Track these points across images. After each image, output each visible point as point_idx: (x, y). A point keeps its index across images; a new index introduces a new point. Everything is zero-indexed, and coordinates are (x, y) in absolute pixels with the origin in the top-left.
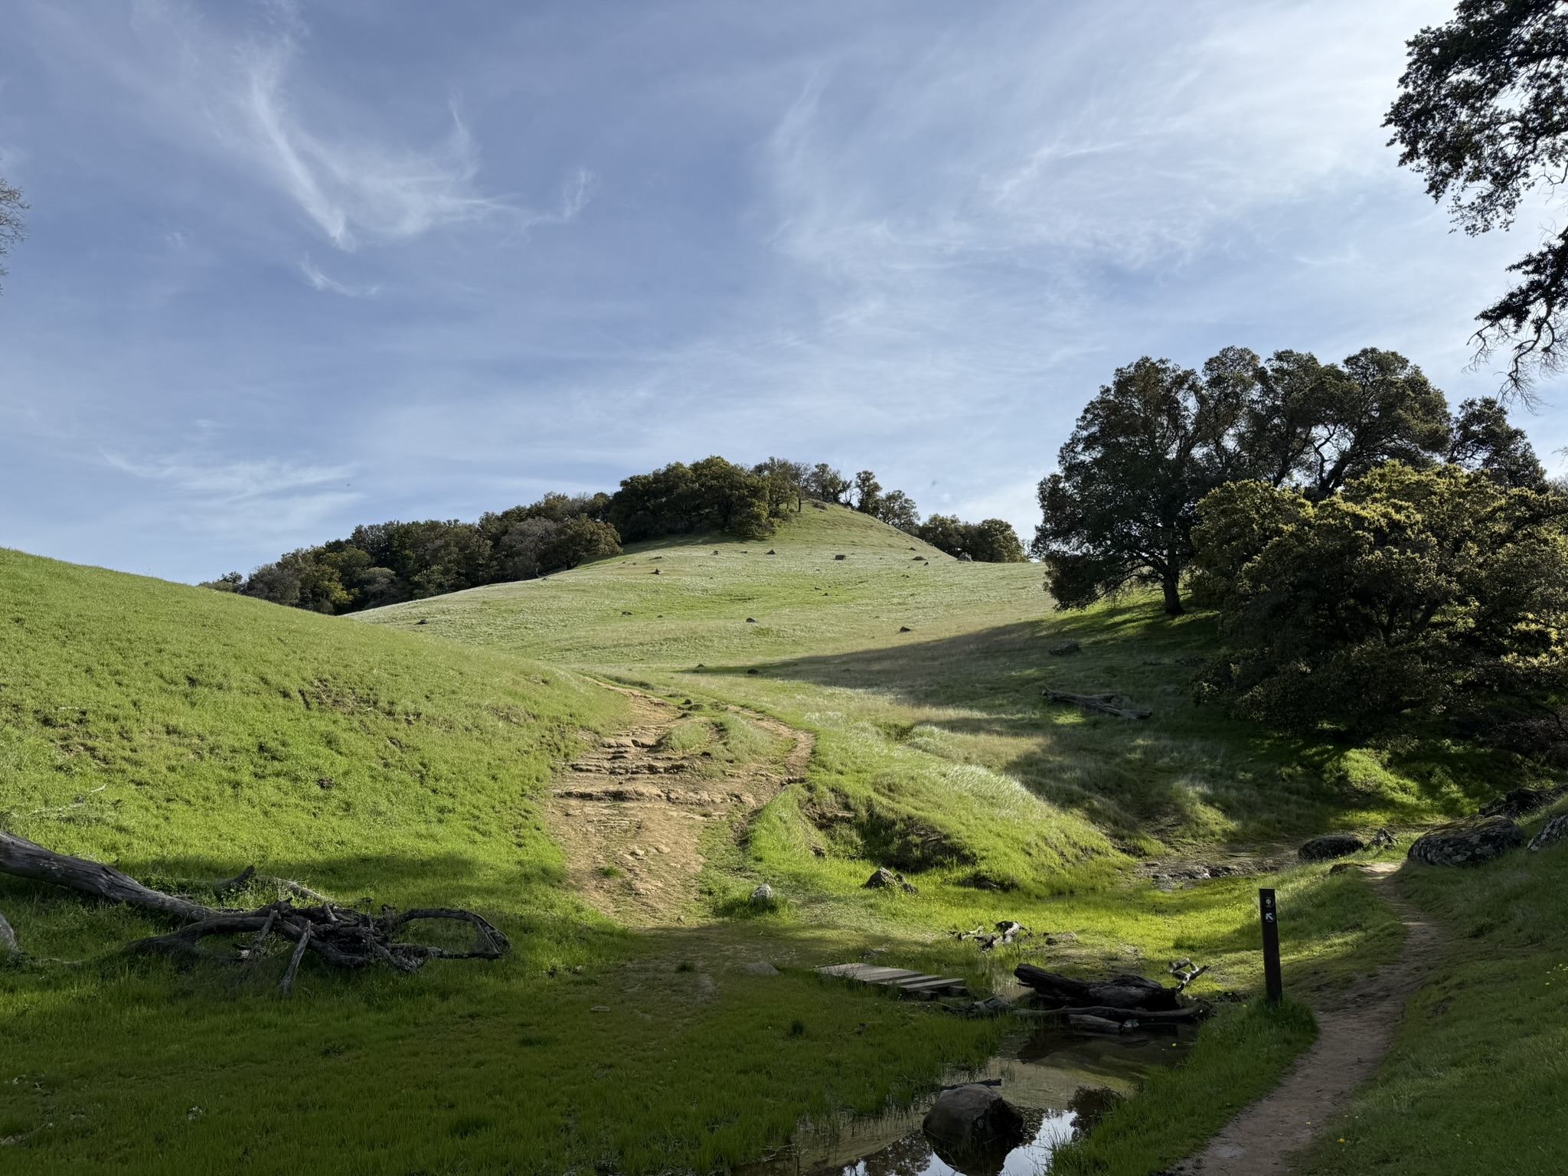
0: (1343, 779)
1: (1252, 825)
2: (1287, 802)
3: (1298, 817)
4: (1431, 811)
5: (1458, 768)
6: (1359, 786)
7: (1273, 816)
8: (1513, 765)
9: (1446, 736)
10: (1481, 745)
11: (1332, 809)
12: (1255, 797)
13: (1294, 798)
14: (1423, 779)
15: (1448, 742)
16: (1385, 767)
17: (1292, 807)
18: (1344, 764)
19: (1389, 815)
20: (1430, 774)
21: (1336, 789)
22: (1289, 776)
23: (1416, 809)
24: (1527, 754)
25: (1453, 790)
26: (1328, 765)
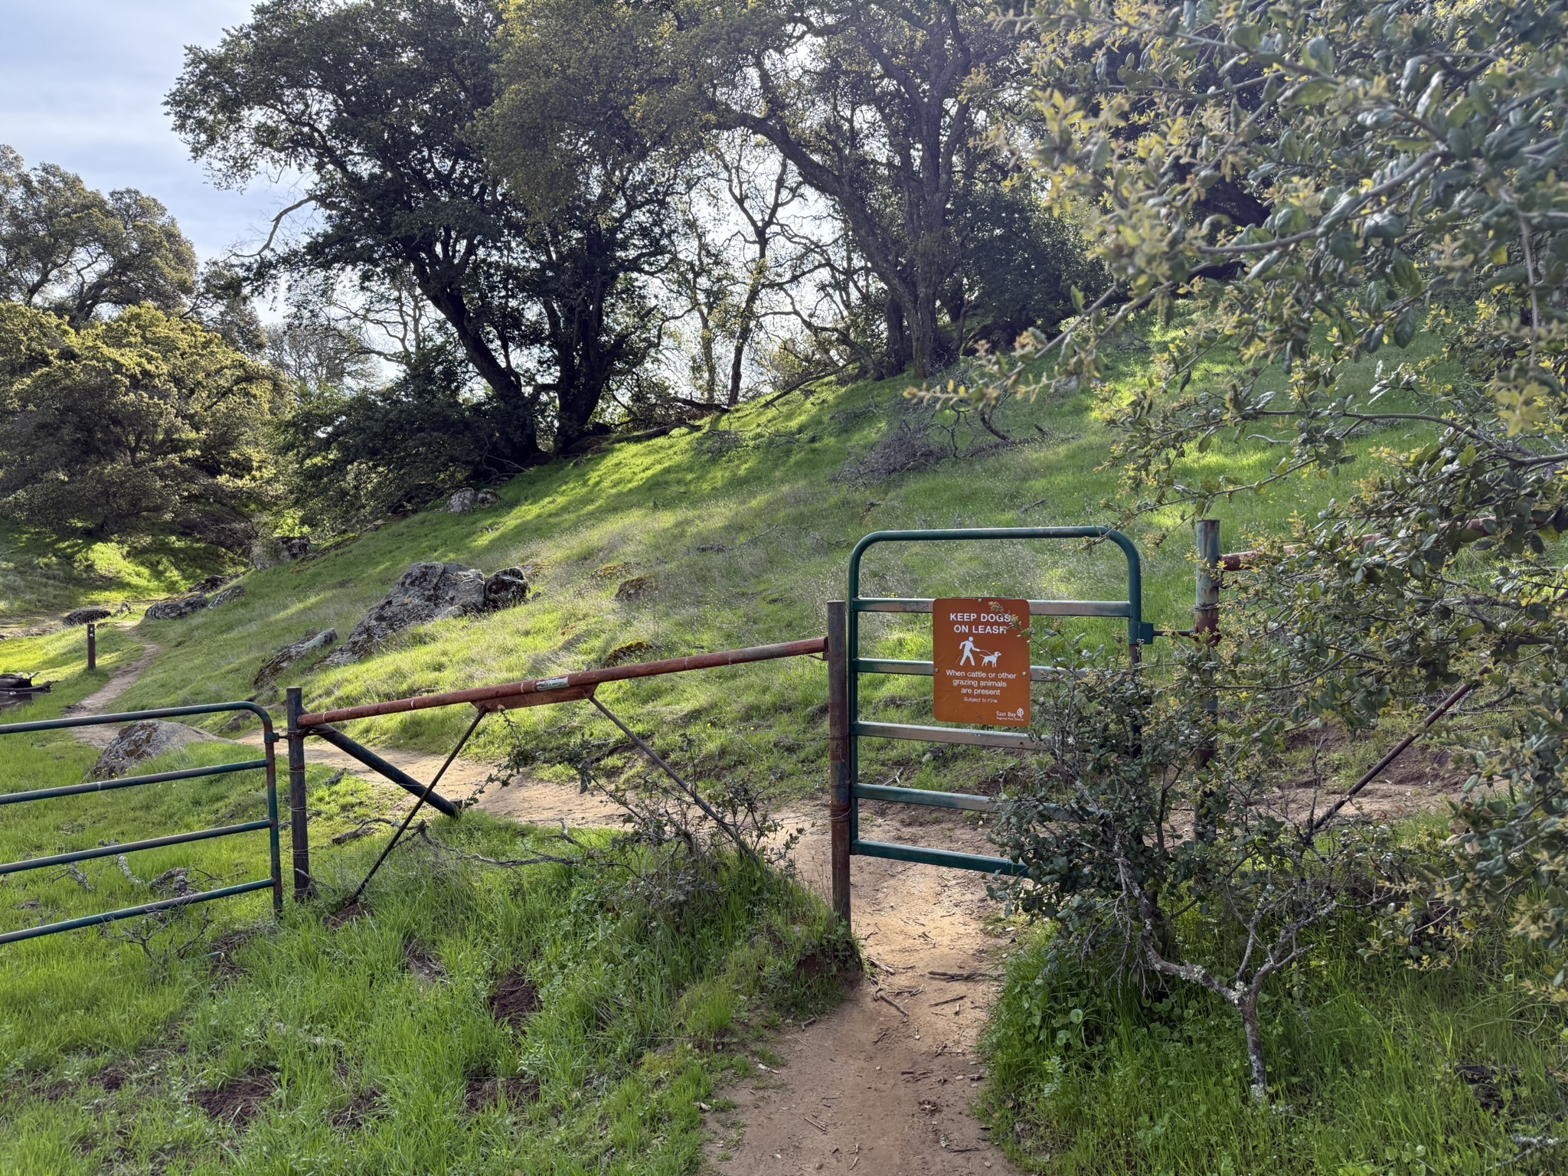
0: (90, 567)
1: (17, 604)
2: (46, 585)
3: (55, 597)
4: (157, 590)
5: (180, 559)
6: (103, 572)
7: (34, 597)
8: (219, 556)
9: (172, 533)
10: (198, 541)
11: (82, 590)
12: (19, 582)
13: (51, 582)
14: (153, 566)
15: (173, 538)
16: (124, 558)
17: (50, 589)
18: (91, 555)
19: (126, 594)
20: (158, 563)
21: (85, 575)
22: (46, 565)
23: (146, 589)
24: (229, 548)
25: (174, 574)
26: (79, 556)
